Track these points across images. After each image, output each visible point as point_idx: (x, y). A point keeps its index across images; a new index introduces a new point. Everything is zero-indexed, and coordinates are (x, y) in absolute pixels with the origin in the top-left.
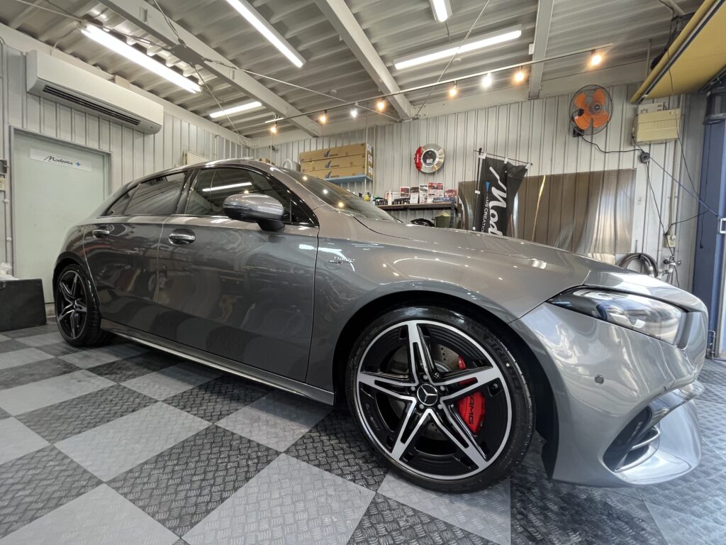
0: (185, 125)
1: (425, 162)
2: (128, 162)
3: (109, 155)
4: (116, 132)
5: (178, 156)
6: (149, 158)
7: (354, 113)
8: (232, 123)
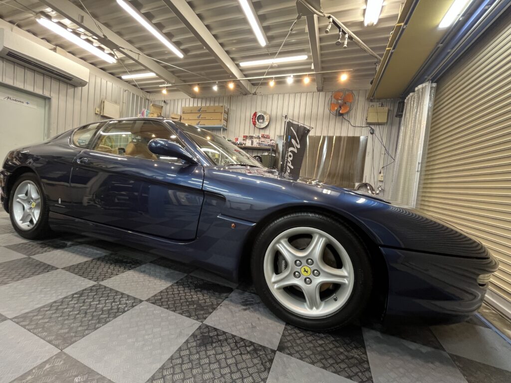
0: (104, 81)
1: (258, 121)
2: (62, 104)
3: (49, 99)
4: (55, 85)
5: (98, 102)
6: (77, 102)
7: (215, 88)
8: (136, 83)
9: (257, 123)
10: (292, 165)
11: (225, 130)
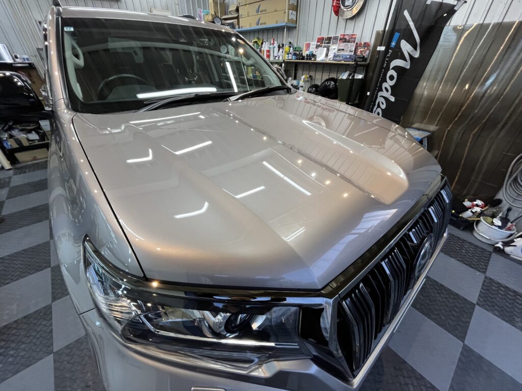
9: (342, 7)
10: (392, 94)
11: (291, 29)
